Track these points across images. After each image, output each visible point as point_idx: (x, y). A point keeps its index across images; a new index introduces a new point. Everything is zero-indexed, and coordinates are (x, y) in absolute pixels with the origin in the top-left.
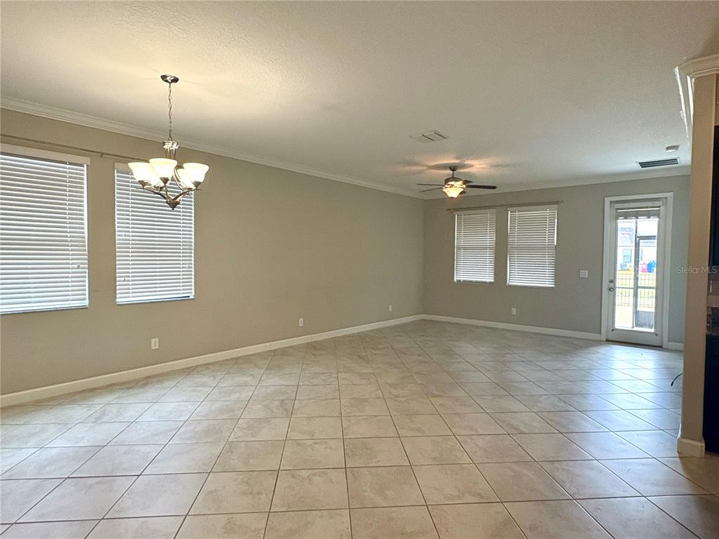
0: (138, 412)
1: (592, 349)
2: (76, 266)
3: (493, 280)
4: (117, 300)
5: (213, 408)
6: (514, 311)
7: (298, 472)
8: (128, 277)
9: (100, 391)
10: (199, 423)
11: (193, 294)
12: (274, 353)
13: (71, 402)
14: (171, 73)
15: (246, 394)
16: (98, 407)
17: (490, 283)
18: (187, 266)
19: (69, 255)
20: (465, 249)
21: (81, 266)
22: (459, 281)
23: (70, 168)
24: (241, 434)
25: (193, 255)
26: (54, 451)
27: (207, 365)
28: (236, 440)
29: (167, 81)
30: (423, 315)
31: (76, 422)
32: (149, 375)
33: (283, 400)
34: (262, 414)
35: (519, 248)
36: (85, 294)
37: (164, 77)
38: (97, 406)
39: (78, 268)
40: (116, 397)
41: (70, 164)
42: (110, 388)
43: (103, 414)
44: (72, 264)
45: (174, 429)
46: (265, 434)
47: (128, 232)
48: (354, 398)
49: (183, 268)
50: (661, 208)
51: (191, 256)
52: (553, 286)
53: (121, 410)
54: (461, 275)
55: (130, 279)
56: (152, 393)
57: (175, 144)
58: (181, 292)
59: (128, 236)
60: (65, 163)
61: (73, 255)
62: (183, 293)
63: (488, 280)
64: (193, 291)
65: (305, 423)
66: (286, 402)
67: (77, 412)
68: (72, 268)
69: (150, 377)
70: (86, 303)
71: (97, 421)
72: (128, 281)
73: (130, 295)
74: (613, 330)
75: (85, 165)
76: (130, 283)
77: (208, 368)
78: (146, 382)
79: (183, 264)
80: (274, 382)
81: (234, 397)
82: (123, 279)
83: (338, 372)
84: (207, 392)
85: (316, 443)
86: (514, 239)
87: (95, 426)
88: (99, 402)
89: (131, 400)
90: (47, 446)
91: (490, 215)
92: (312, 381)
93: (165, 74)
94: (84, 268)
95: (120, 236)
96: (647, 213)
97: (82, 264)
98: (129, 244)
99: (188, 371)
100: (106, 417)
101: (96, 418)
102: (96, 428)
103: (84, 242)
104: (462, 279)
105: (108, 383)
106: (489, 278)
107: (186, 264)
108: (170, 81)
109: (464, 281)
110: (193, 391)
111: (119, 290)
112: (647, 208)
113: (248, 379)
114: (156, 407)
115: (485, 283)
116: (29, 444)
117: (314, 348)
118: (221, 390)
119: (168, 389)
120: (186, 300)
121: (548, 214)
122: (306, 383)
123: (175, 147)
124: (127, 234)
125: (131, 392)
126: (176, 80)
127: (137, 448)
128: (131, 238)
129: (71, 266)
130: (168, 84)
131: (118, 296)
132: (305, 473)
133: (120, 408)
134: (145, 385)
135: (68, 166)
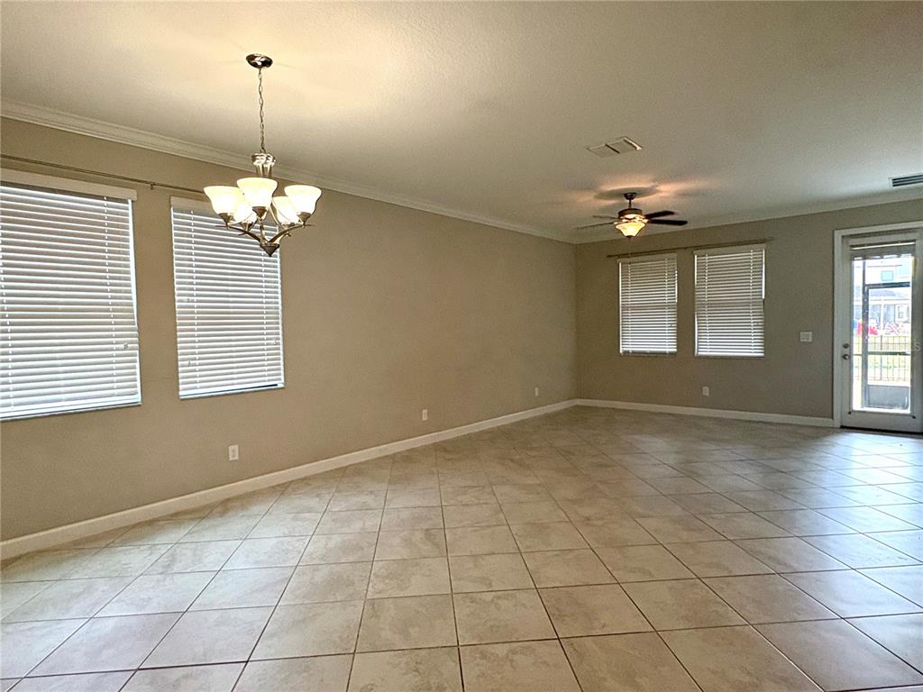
0: (222, 554)
1: (826, 439)
2: (122, 346)
3: (675, 350)
4: (181, 393)
5: (331, 545)
6: (706, 392)
7: (489, 648)
8: (195, 359)
9: (162, 523)
10: (317, 570)
11: (283, 381)
12: (393, 459)
13: (123, 543)
14: (262, 52)
15: (372, 522)
16: (163, 550)
17: (671, 354)
18: (273, 342)
19: (111, 330)
20: (633, 308)
21: (129, 345)
22: (626, 353)
23: (108, 206)
24: (381, 586)
25: (280, 326)
26: (111, 624)
27: (305, 480)
28: (379, 596)
29: (255, 65)
30: (578, 400)
31: (137, 574)
32: (227, 497)
33: (427, 530)
34: (405, 553)
35: (710, 305)
36: (135, 386)
37: (251, 59)
38: (163, 547)
39: (126, 348)
40: (186, 531)
41: (109, 199)
42: (176, 518)
43: (173, 560)
44: (117, 343)
45: (282, 581)
46: (418, 585)
47: (192, 295)
48: (529, 523)
49: (268, 344)
50: (917, 242)
51: (278, 328)
52: (762, 354)
53: (198, 552)
54: (629, 345)
55: (197, 362)
56: (237, 523)
57: (271, 159)
58: (267, 378)
59: (193, 301)
60: (101, 198)
61: (116, 330)
62: (269, 381)
63: (668, 350)
64: (282, 377)
65: (471, 565)
66: (432, 532)
67: (135, 558)
68: (117, 350)
69: (229, 500)
70: (137, 398)
71: (166, 571)
72: (195, 365)
73: (198, 385)
74: (850, 413)
75: (130, 201)
76: (197, 368)
77: (308, 484)
78: (224, 507)
79: (267, 339)
80: (406, 502)
81: (358, 525)
82: (187, 362)
83: (491, 485)
84: (315, 520)
85: (499, 598)
86: (704, 293)
87: (165, 580)
88: (165, 541)
89: (208, 536)
90: (98, 615)
91: (669, 263)
92: (459, 498)
93: (252, 53)
94: (133, 349)
95: (180, 301)
96: (896, 249)
97: (132, 343)
98: (193, 313)
99: (282, 490)
100: (178, 565)
101: (163, 567)
102: (166, 583)
103: (132, 311)
104: (630, 350)
105: (173, 511)
106: (669, 346)
107: (270, 339)
108: (260, 64)
109: (633, 352)
110: (295, 519)
111: (183, 378)
112: (897, 242)
113: (369, 499)
114: (247, 545)
115: (664, 353)
116: (72, 614)
117: (446, 450)
118: (335, 517)
119: (259, 518)
120: (271, 389)
121: (754, 257)
122: (452, 502)
123: (270, 163)
124: (191, 298)
125: (206, 523)
126: (267, 63)
127: (232, 614)
128: (196, 304)
129: (114, 347)
130: (257, 70)
131: (181, 387)
132: (501, 650)
133: (196, 550)
134: (223, 514)
135: (106, 203)
